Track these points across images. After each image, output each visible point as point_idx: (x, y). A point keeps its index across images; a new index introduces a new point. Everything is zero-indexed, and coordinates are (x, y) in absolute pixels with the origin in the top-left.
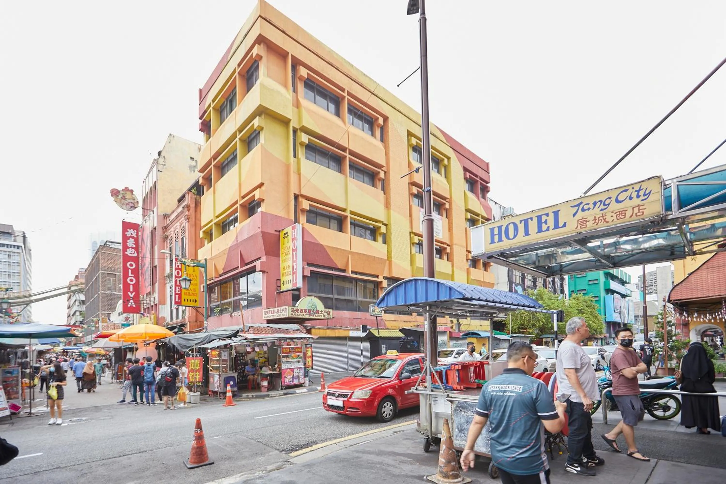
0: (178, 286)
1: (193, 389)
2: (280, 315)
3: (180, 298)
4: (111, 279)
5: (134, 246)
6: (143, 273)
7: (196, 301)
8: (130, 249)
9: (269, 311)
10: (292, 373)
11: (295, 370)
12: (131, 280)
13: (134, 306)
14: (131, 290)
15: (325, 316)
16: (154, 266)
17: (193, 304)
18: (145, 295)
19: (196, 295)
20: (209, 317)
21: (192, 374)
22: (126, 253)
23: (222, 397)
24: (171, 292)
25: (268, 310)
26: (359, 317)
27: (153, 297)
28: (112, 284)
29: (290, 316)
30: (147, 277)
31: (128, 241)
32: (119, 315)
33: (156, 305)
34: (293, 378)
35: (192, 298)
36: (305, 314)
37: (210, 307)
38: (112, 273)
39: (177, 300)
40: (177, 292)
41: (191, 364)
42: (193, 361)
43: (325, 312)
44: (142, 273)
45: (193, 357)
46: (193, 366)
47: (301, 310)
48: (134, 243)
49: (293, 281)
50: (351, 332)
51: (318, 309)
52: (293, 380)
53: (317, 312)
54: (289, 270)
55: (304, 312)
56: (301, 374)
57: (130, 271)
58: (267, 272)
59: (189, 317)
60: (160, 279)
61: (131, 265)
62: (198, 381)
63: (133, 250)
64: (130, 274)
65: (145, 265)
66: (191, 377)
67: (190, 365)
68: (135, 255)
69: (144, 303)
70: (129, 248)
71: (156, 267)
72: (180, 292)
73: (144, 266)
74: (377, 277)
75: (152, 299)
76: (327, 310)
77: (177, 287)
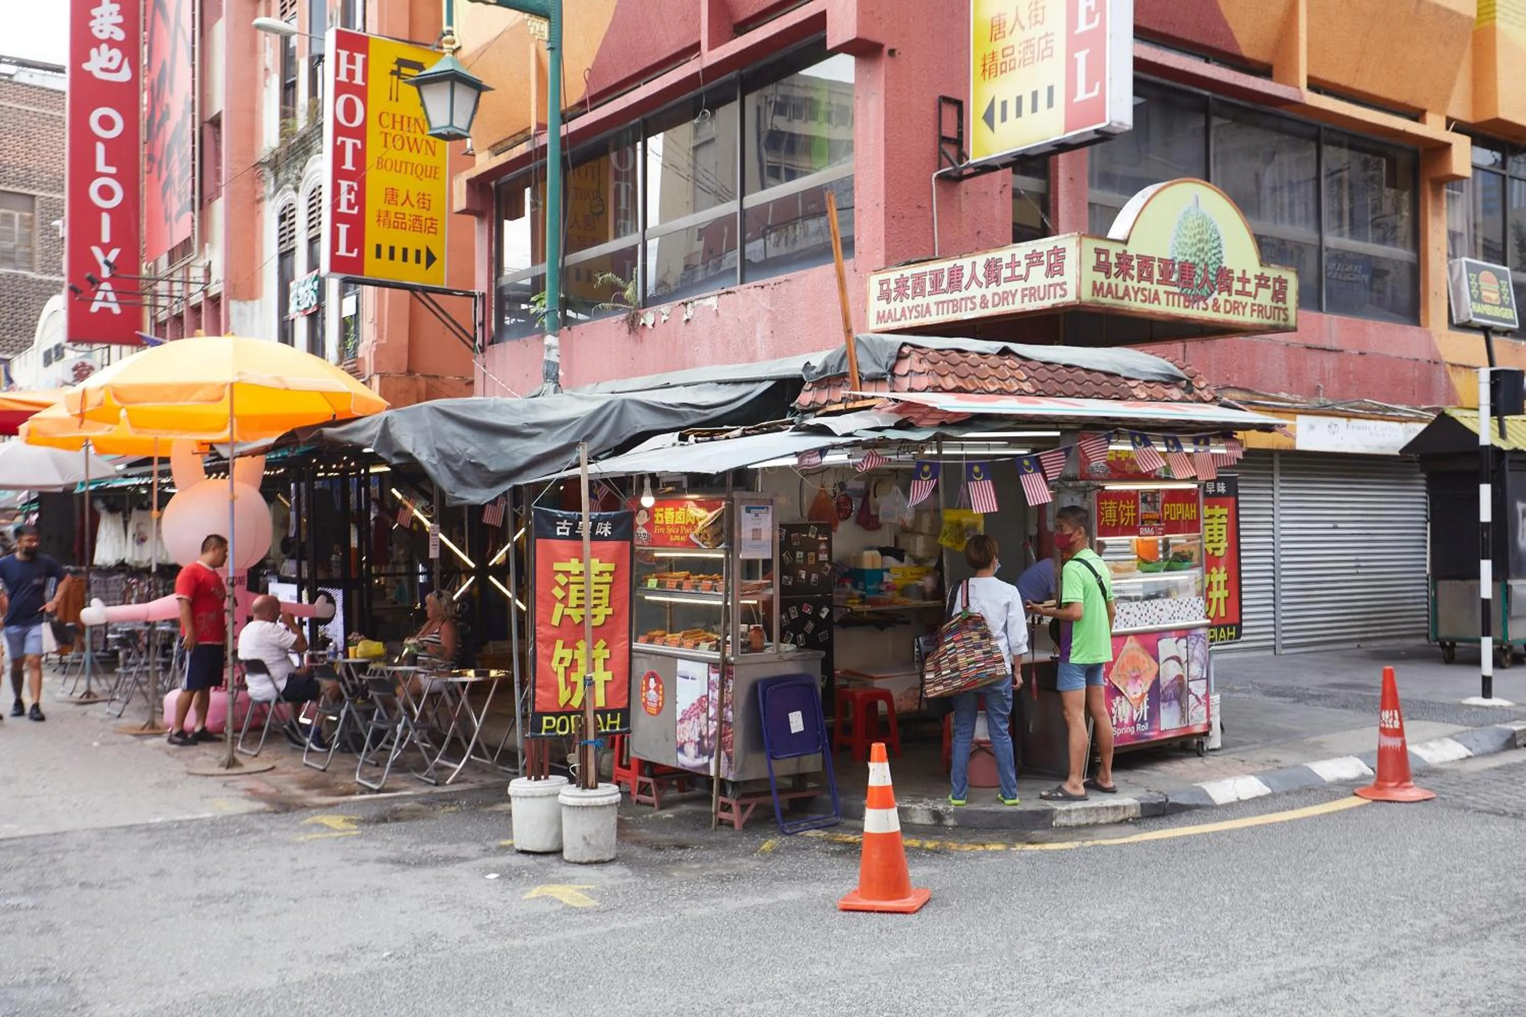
0: (347, 175)
1: (574, 760)
2: (1004, 298)
3: (356, 239)
4: (17, 215)
5: (120, 35)
6: (157, 154)
7: (431, 259)
8: (104, 47)
9: (919, 278)
10: (1146, 660)
11: (1167, 647)
12: (106, 192)
13: (116, 310)
14: (106, 237)
15: (1261, 310)
16: (209, 116)
17: (415, 274)
18: (164, 260)
19: (431, 227)
20: (491, 343)
21: (567, 654)
22: (86, 66)
23: (734, 816)
24: (286, 235)
25: (909, 271)
26: (1335, 345)
27: (202, 262)
28: (17, 238)
29: (1087, 296)
30: (176, 174)
31: (95, 12)
32: (48, 359)
33: (215, 301)
34: (1156, 695)
35: (415, 241)
36: (1162, 289)
37: (500, 291)
38: (17, 190)
39: (342, 251)
40: (343, 209)
41: (565, 588)
42: (574, 566)
43: (1262, 282)
44: (151, 158)
45: (575, 536)
46: (573, 602)
47: (1146, 262)
48: (120, 19)
49: (1071, 91)
50: (1302, 422)
51: (1227, 264)
52: (1153, 714)
53: (1223, 278)
54: (1038, 31)
55: (1156, 275)
56: (1195, 669)
57: (100, 149)
58: (892, 52)
59: (380, 350)
60: (233, 179)
61: (107, 123)
62: (601, 703)
63: (116, 54)
64: (101, 167)
65: (166, 116)
66: (561, 680)
67: (559, 593)
68: (125, 75)
69: (155, 295)
70: (97, 43)
71: (216, 123)
72: (355, 211)
73: (161, 125)
74: (1418, 115)
75: (197, 273)
76: (1272, 272)
77: (344, 184)
